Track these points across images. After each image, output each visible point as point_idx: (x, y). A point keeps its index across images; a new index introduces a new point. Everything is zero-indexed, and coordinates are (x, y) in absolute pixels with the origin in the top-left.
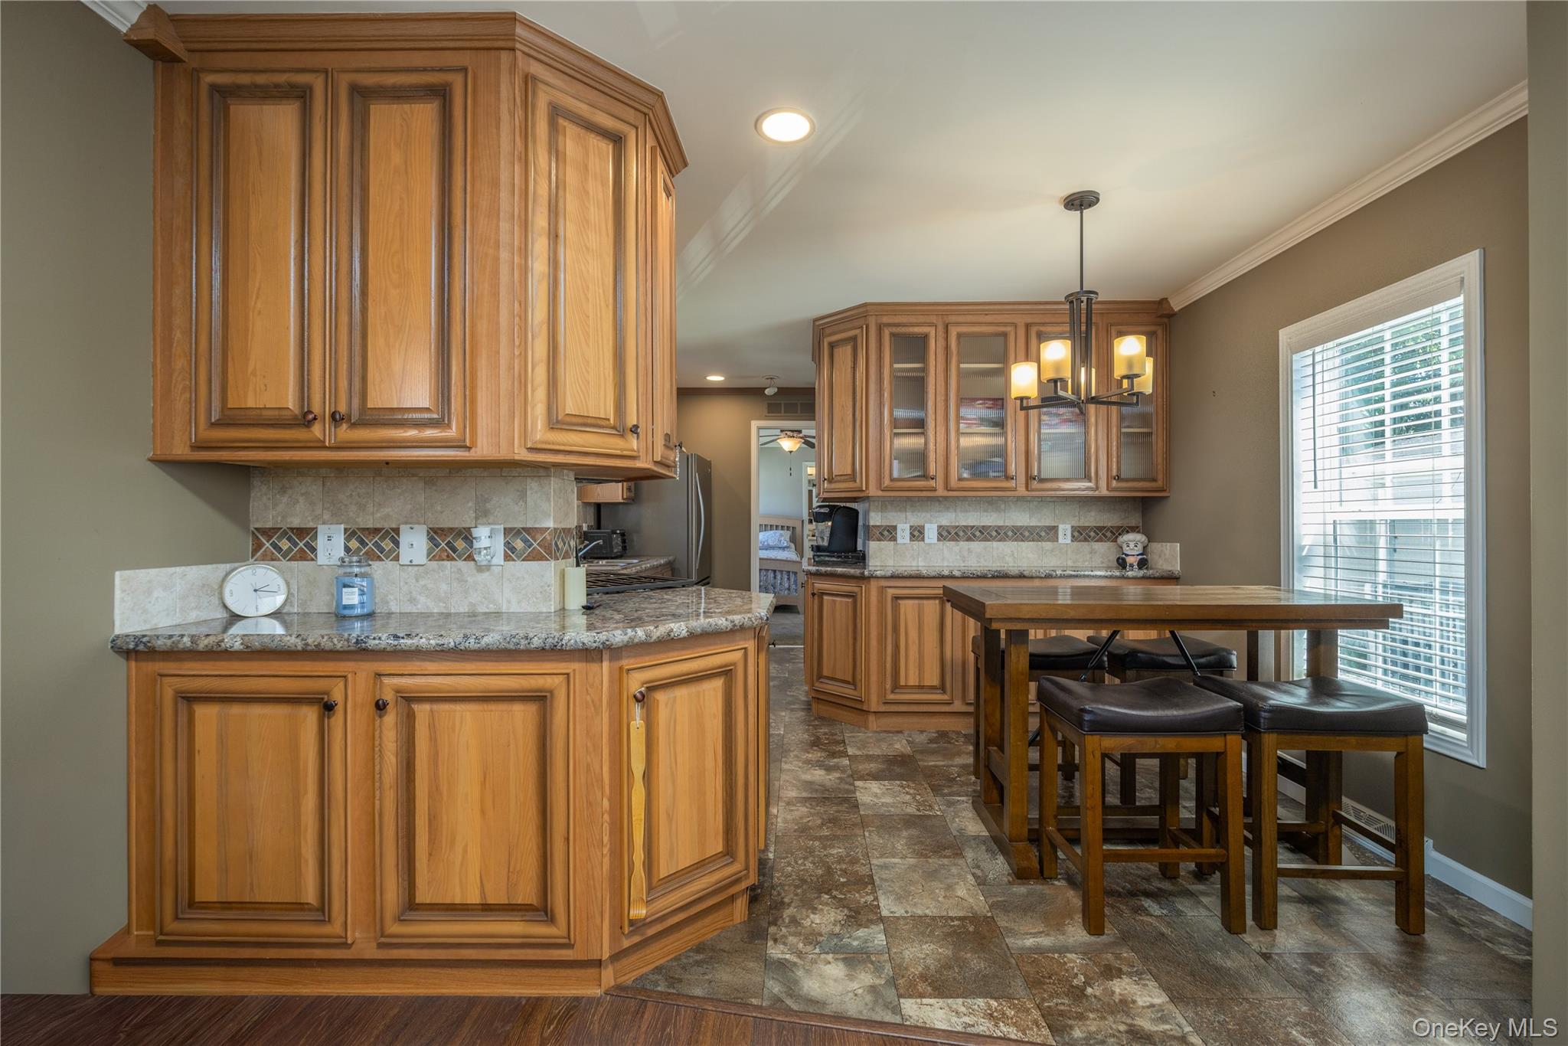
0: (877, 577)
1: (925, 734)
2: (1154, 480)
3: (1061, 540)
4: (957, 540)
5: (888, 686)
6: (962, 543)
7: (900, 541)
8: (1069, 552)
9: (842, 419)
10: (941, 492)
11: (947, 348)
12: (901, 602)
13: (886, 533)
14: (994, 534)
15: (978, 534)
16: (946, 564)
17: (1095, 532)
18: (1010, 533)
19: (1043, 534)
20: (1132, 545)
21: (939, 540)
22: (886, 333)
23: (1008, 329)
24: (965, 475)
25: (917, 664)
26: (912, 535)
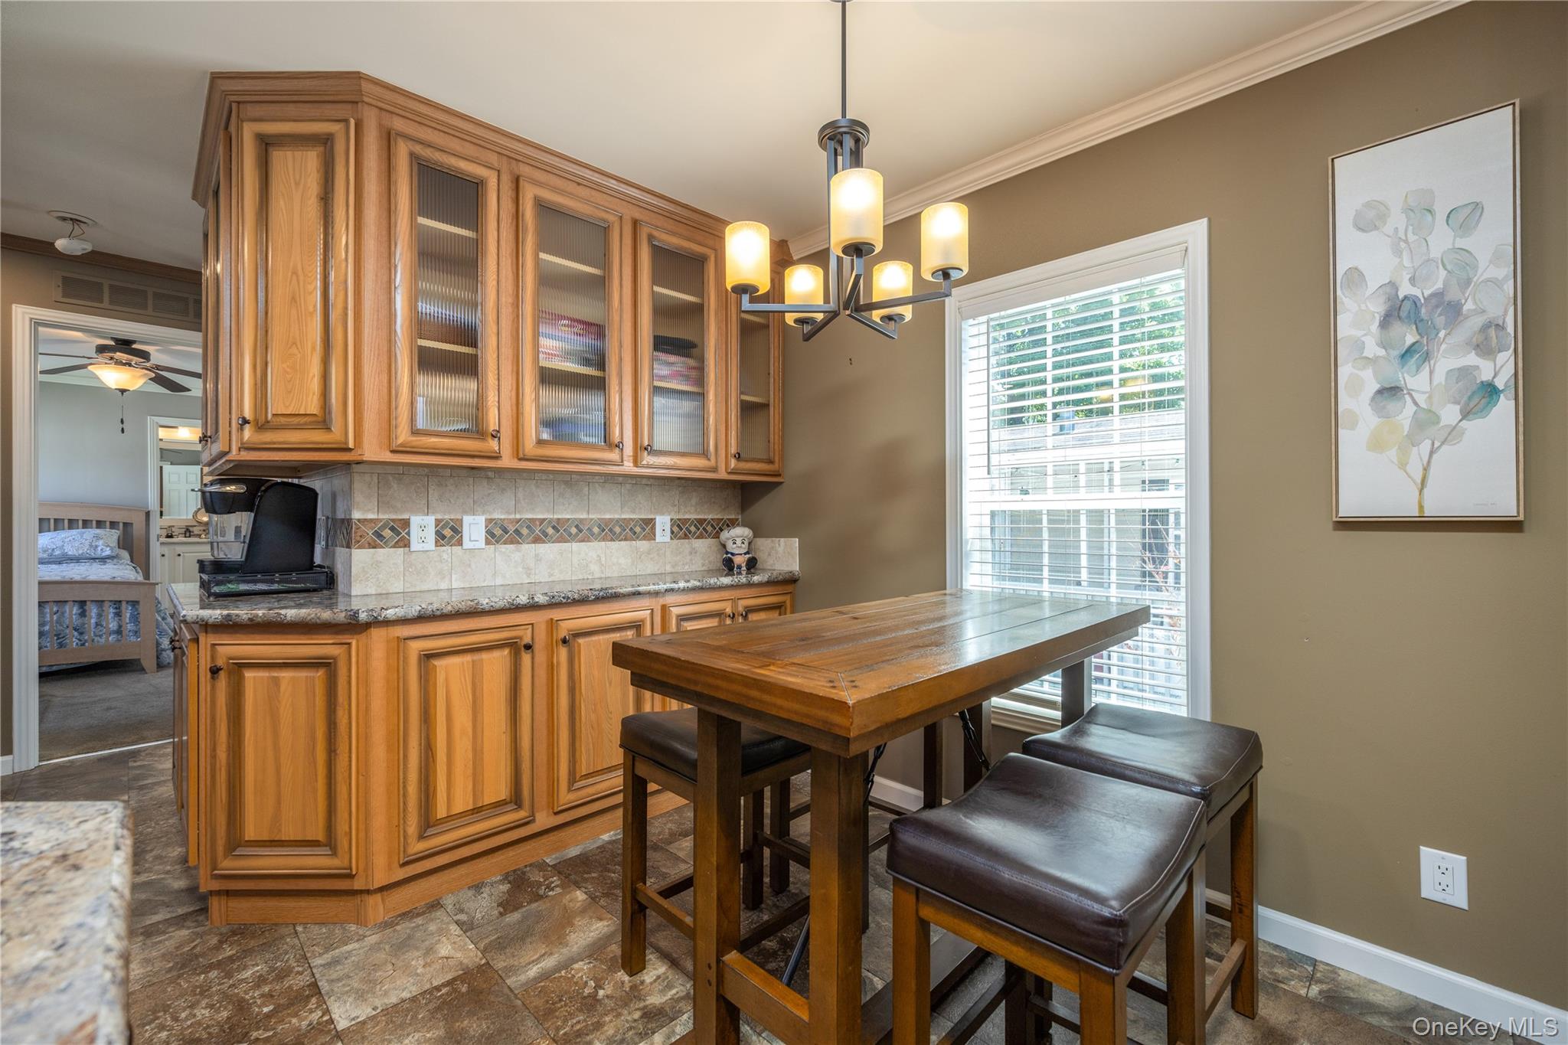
0: (387, 623)
1: (486, 890)
2: (771, 462)
3: (658, 538)
4: (519, 543)
5: (412, 828)
6: (525, 547)
7: (415, 545)
8: (668, 553)
9: (293, 299)
10: (507, 461)
11: (517, 215)
12: (438, 663)
13: (387, 533)
14: (574, 530)
15: (550, 531)
16: (499, 581)
17: (695, 526)
18: (596, 530)
19: (638, 529)
20: (739, 541)
21: (488, 542)
22: (402, 151)
23: (611, 218)
24: (545, 436)
25: (470, 771)
26: (440, 537)
